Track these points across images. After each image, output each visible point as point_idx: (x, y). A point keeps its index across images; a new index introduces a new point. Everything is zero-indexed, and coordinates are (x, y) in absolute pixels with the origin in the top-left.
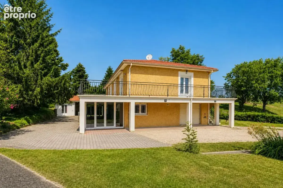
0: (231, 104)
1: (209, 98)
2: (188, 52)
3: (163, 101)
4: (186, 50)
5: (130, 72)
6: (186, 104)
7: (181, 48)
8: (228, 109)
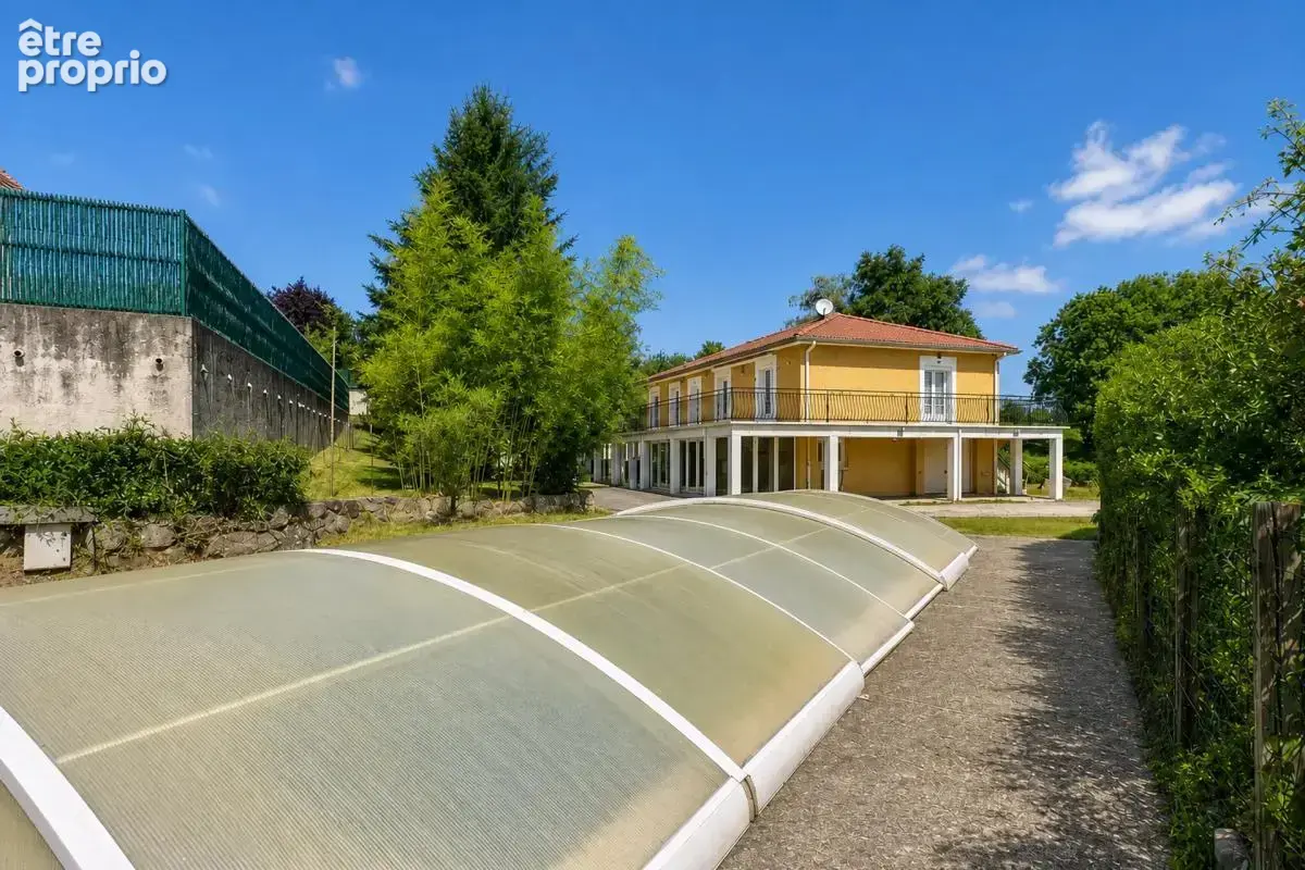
0: (1054, 440)
1: (997, 425)
2: (915, 267)
3: (894, 435)
4: (907, 260)
5: (808, 363)
6: (947, 442)
7: (894, 255)
8: (1048, 453)
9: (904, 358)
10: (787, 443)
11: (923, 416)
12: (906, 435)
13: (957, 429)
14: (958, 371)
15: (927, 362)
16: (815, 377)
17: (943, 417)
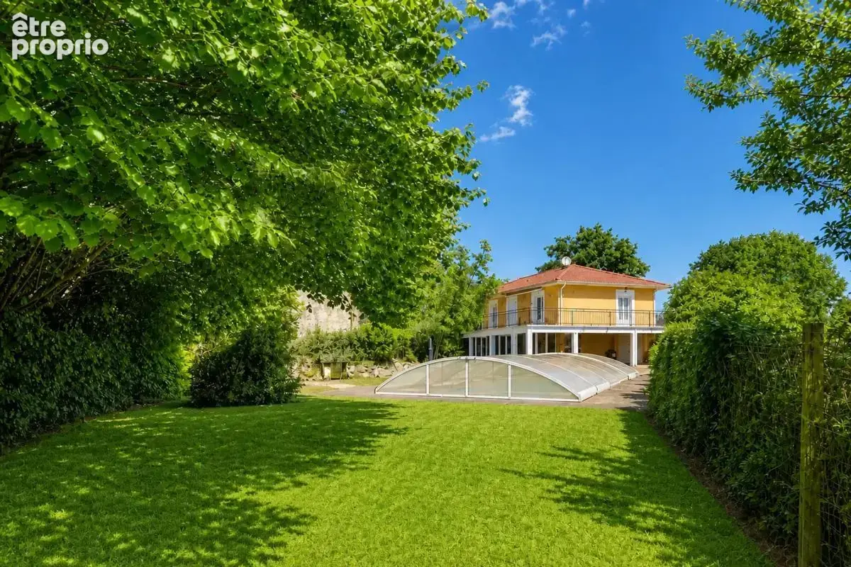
1: (655, 326)
3: (604, 332)
5: (561, 296)
9: (608, 293)
10: (552, 336)
11: (618, 321)
12: (610, 332)
13: (634, 329)
14: (636, 299)
15: (620, 293)
16: (565, 303)
17: (628, 321)
